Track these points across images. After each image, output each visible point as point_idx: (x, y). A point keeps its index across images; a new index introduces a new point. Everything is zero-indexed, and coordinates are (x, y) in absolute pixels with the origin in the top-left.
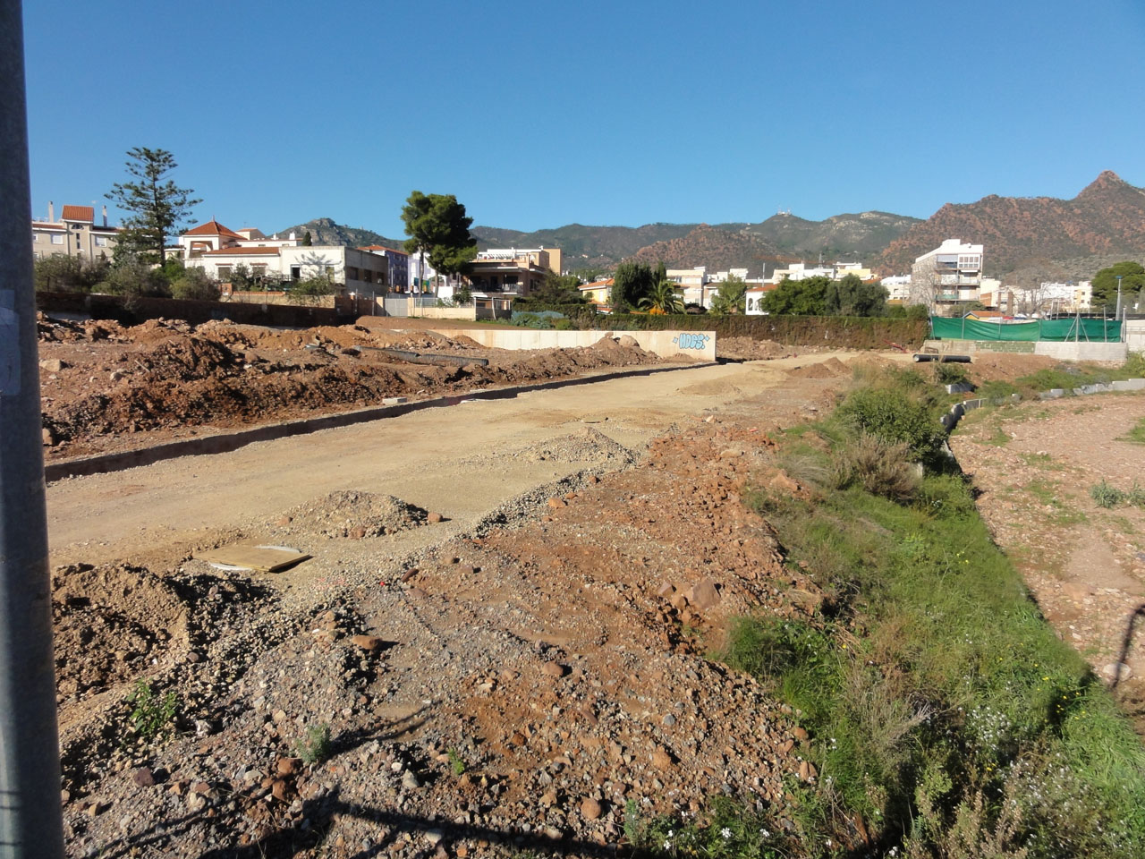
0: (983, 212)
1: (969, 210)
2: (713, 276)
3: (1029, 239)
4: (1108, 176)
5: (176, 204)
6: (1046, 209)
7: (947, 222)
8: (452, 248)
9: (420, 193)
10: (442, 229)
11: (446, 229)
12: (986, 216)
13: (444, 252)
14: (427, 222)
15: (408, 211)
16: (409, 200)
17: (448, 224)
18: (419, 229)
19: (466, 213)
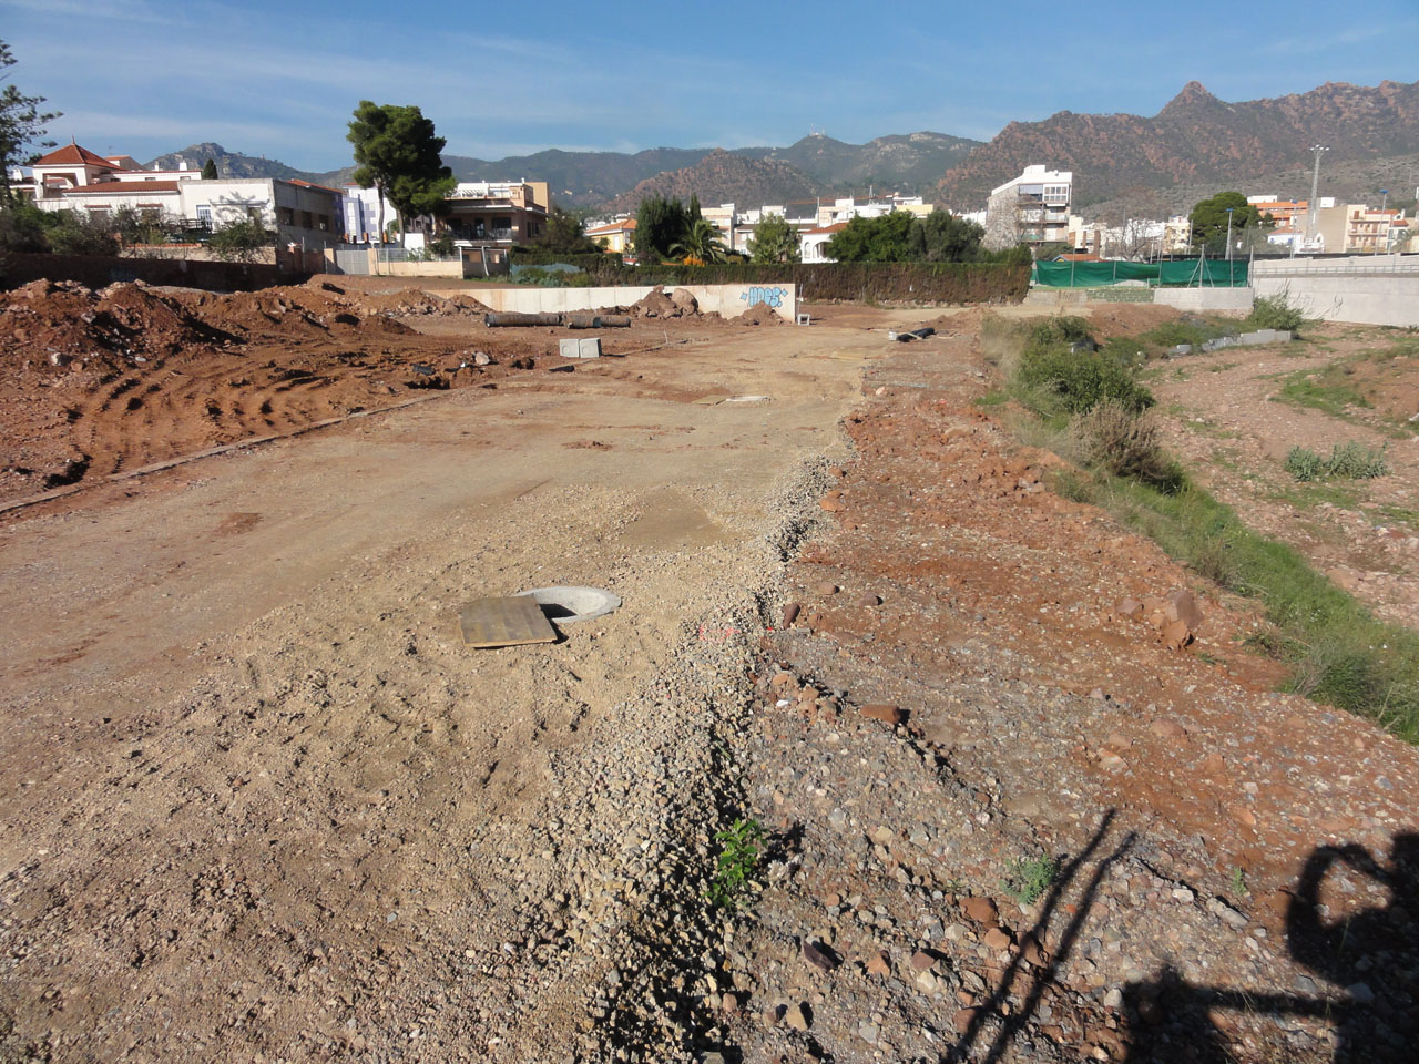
0: (1053, 132)
1: (1038, 130)
2: (744, 216)
3: (1106, 166)
4: (1194, 88)
5: (22, 118)
6: (1126, 128)
7: (1013, 146)
8: (421, 181)
9: (370, 104)
10: (407, 153)
11: (412, 152)
12: (1057, 138)
13: (410, 186)
14: (385, 144)
15: (357, 128)
16: (356, 114)
17: (413, 147)
18: (374, 154)
19: (435, 132)
